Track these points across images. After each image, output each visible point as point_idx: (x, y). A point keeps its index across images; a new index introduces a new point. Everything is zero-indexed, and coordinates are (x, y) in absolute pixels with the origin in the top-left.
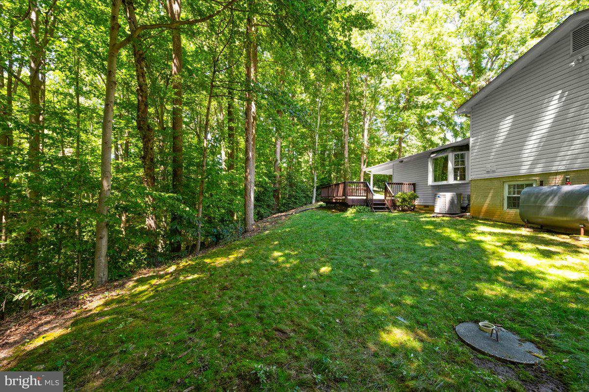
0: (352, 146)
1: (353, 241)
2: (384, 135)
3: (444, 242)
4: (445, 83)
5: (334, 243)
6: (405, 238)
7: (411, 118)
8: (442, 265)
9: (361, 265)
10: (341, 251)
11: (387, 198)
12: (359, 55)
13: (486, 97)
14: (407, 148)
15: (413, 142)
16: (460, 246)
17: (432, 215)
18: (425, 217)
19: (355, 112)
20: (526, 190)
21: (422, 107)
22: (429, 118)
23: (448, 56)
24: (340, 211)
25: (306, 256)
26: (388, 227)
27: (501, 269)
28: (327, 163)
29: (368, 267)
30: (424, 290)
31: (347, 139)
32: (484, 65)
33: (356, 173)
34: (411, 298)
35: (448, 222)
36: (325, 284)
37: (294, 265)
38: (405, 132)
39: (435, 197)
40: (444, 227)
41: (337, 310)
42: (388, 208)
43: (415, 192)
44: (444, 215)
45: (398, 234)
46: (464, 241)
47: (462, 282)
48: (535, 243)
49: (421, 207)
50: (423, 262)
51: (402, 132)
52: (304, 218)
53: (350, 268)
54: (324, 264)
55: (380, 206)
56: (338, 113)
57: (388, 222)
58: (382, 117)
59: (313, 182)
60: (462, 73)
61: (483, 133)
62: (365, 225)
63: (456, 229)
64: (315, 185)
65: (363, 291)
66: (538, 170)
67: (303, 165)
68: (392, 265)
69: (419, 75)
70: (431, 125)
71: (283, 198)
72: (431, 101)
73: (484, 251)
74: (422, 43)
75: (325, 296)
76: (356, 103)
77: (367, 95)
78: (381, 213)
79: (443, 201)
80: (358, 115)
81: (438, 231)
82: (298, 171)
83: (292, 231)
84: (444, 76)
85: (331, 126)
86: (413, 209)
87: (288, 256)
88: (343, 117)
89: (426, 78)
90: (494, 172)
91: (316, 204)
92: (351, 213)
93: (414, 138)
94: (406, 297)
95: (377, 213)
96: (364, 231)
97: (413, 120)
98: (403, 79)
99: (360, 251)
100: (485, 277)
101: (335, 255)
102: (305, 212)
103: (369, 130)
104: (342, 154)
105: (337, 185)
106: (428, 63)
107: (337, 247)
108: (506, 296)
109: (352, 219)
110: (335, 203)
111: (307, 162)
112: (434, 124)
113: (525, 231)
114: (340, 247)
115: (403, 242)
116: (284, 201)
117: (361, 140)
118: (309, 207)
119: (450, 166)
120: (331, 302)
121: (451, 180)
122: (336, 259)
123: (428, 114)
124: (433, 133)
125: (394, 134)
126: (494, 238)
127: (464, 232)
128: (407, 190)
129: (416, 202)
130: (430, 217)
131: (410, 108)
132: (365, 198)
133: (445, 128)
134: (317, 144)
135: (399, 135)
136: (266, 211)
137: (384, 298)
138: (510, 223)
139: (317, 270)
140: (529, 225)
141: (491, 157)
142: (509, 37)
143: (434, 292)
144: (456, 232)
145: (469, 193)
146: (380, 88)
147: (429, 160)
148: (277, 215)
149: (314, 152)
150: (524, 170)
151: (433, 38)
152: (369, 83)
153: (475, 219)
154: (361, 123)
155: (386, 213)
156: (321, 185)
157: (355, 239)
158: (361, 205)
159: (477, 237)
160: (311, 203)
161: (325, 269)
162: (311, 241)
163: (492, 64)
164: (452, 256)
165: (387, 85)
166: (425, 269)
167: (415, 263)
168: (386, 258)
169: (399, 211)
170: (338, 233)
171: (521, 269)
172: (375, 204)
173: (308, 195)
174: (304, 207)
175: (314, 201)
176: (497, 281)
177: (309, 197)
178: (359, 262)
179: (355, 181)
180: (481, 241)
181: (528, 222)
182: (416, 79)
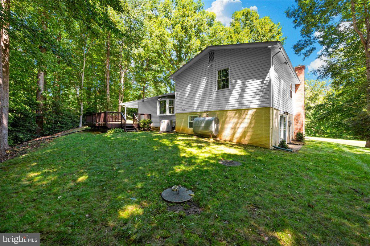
0: (113, 87)
1: (108, 153)
2: (134, 83)
3: (162, 147)
4: (166, 61)
5: (93, 157)
6: (143, 147)
7: (149, 76)
8: (159, 160)
9: (112, 169)
10: (98, 162)
11: (135, 123)
12: (114, 26)
13: (182, 73)
14: (148, 93)
15: (152, 90)
16: (170, 148)
17: (159, 132)
18: (155, 134)
19: (115, 64)
20: (195, 119)
21: (155, 71)
22: (159, 78)
23: (167, 47)
24: (102, 133)
25: (66, 171)
26: (134, 141)
27: (184, 157)
28: (93, 97)
29: (117, 170)
30: (149, 177)
31: (108, 82)
32: (182, 57)
33: (116, 106)
34: (141, 183)
35: (166, 136)
36: (81, 190)
37: (52, 181)
38: (146, 83)
39: (160, 122)
40: (163, 138)
41: (88, 207)
42: (135, 129)
43: (150, 119)
44: (164, 132)
45: (138, 145)
46: (171, 145)
47: (167, 167)
48: (197, 143)
49: (154, 128)
50: (151, 160)
51: (145, 83)
52: (69, 139)
53: (104, 173)
54: (82, 174)
55: (130, 128)
56: (102, 62)
57: (134, 138)
58: (133, 72)
59: (80, 110)
60: (173, 57)
61: (180, 90)
62: (119, 141)
63: (168, 139)
64: (82, 113)
65: (110, 188)
66: (199, 110)
67: (70, 97)
68: (133, 165)
69: (154, 52)
70: (160, 82)
71: (49, 123)
72: (159, 69)
73: (179, 149)
74: (155, 34)
75: (78, 200)
76: (115, 59)
77: (123, 55)
78: (130, 133)
79: (164, 125)
80: (117, 67)
81: (160, 141)
82: (65, 101)
83: (54, 152)
84: (166, 57)
85: (95, 70)
86: (149, 129)
87: (45, 175)
88: (105, 65)
89: (157, 55)
90: (184, 110)
91: (81, 127)
92: (110, 133)
93: (151, 87)
94: (138, 184)
95: (128, 133)
96: (117, 146)
97: (151, 77)
98: (144, 52)
99: (113, 160)
100: (177, 162)
101: (93, 165)
102: (70, 135)
103: (125, 79)
104: (105, 92)
105: (100, 113)
106: (158, 47)
107: (95, 159)
108: (184, 170)
109: (110, 138)
110: (98, 127)
111: (75, 94)
112: (161, 82)
113: (194, 138)
114: (97, 159)
115: (141, 150)
116: (49, 126)
117: (119, 84)
118: (76, 130)
119: (167, 106)
120: (84, 203)
121: (168, 113)
122: (93, 169)
123: (158, 75)
124: (161, 87)
125: (140, 84)
126: (183, 142)
127: (172, 141)
128: (146, 118)
129: (152, 125)
130: (157, 133)
131: (149, 70)
132: (120, 123)
133: (166, 85)
134: (83, 82)
135: (143, 85)
136: (26, 136)
137: (124, 188)
138: (190, 135)
139: (74, 180)
140: (196, 135)
141: (183, 103)
142: (191, 47)
143: (154, 177)
144: (168, 141)
145: (175, 120)
146: (131, 53)
147: (157, 101)
148: (40, 138)
149: (81, 88)
150: (195, 111)
151: (160, 34)
152: (124, 47)
153: (177, 133)
154: (119, 73)
155: (134, 133)
156: (87, 113)
157: (110, 152)
158: (118, 128)
159: (177, 143)
160: (78, 127)
161: (82, 179)
162: (73, 158)
163: (185, 58)
164: (165, 154)
165: (135, 52)
166: (150, 164)
167: (146, 161)
168: (129, 162)
169: (142, 131)
170: (97, 150)
171: (191, 156)
172: (127, 127)
173: (75, 121)
174: (71, 130)
175: (81, 125)
176: (182, 163)
177: (76, 122)
178: (110, 168)
179: (114, 111)
180: (178, 145)
181: (196, 134)
182: (152, 54)
